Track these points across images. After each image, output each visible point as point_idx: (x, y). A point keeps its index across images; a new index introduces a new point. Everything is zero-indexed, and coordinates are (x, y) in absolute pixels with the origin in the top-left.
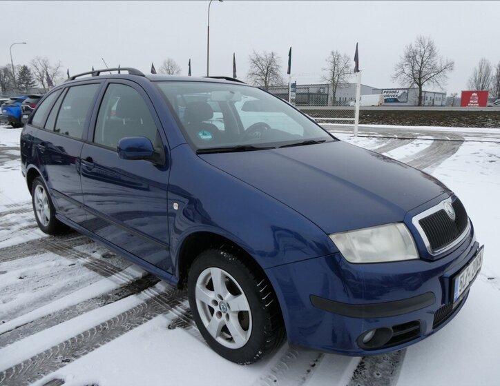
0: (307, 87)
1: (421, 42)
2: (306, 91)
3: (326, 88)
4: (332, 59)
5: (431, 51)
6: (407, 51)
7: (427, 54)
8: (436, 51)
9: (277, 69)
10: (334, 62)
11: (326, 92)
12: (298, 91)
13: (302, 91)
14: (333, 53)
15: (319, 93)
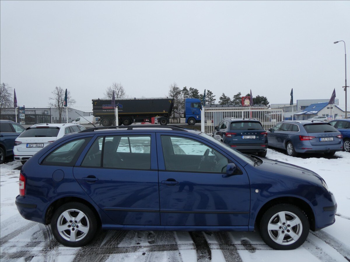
0: (34, 110)
1: (116, 86)
2: (33, 113)
3: (49, 111)
4: (57, 92)
5: (122, 92)
6: (108, 91)
7: (120, 93)
8: (124, 92)
9: (8, 96)
10: (58, 94)
11: (49, 114)
12: (27, 113)
13: (29, 113)
14: (57, 88)
15: (44, 114)
